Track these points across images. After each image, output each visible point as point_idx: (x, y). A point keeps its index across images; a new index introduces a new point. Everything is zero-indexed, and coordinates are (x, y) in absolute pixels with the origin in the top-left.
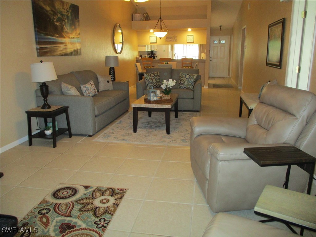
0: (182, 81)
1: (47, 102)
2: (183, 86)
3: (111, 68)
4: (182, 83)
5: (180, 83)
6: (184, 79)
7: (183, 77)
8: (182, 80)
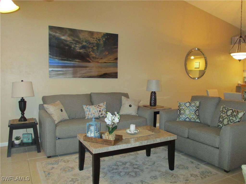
0: (182, 111)
1: (24, 116)
2: (184, 116)
3: (152, 93)
4: (182, 113)
5: (180, 113)
6: (184, 108)
7: (182, 106)
8: (181, 109)
